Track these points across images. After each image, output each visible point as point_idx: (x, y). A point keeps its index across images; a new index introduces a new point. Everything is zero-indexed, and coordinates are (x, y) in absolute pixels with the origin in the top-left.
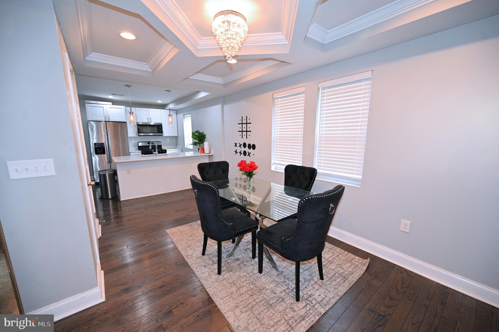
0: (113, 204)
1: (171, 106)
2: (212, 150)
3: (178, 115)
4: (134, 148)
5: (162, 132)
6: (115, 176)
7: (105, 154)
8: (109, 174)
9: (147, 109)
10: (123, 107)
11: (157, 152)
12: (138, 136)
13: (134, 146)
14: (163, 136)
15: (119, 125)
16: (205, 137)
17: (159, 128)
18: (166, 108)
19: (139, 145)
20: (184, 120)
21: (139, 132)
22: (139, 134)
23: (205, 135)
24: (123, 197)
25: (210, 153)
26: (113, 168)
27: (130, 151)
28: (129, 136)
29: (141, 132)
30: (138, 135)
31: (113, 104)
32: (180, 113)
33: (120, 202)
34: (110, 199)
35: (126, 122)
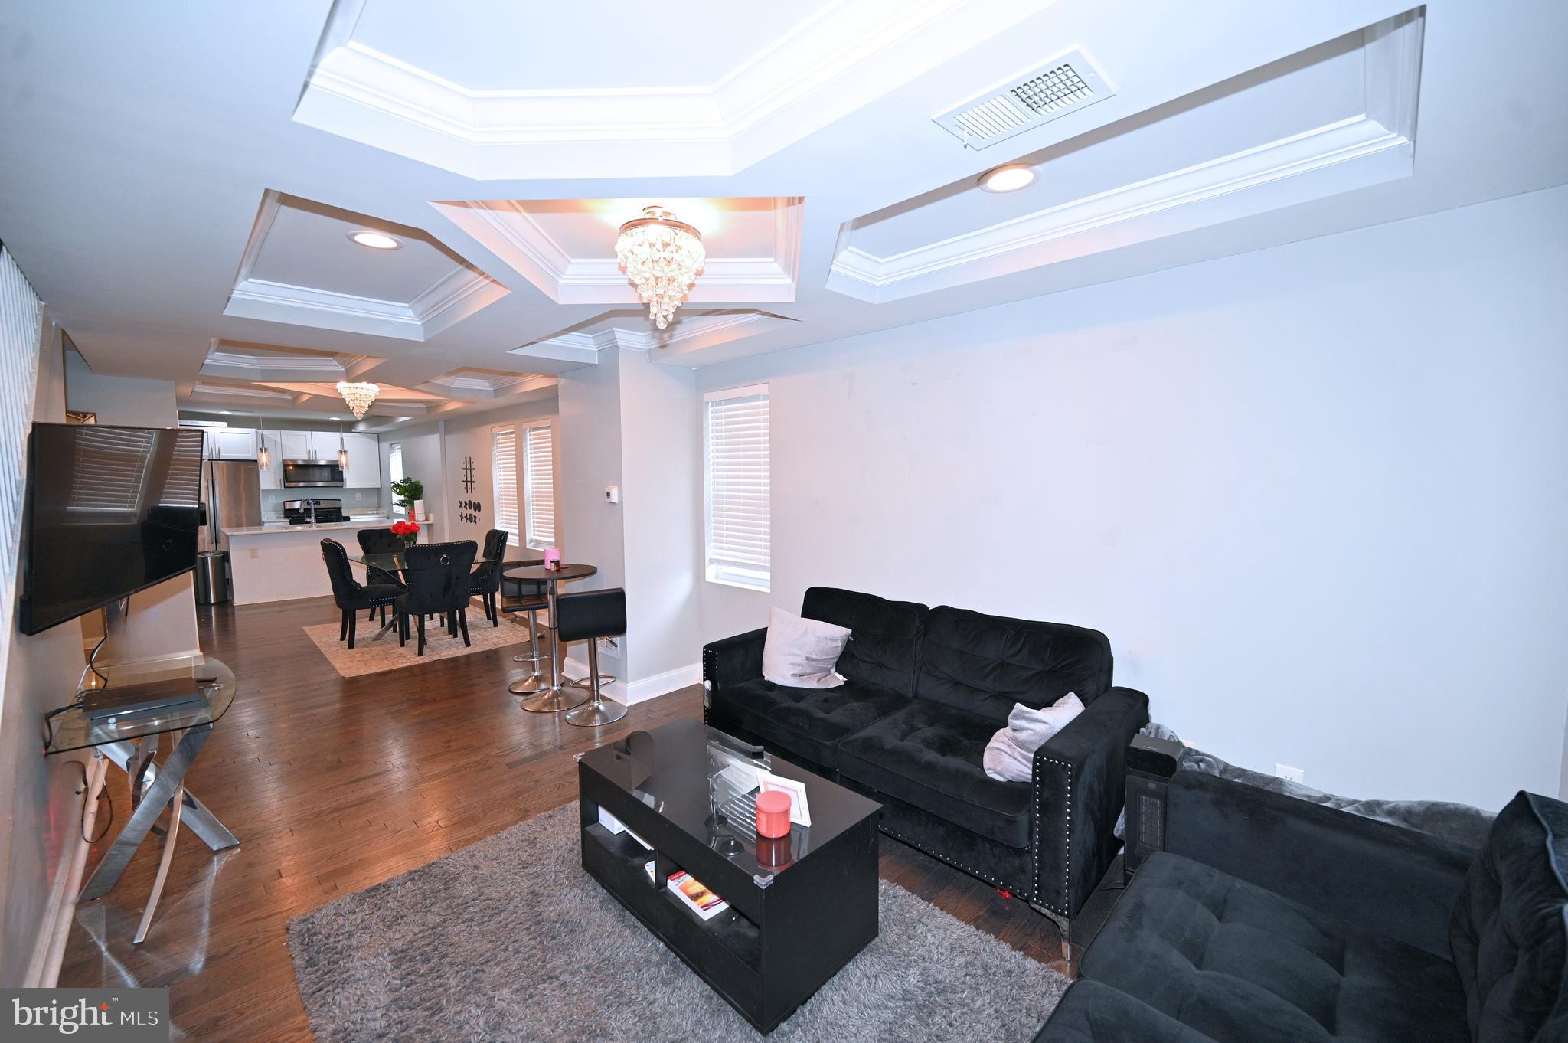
0: (217, 615)
1: (361, 427)
2: (431, 515)
3: (382, 444)
4: (273, 515)
5: (342, 480)
6: (226, 563)
7: (206, 524)
8: (213, 559)
9: (308, 433)
10: (252, 431)
11: (313, 520)
12: (283, 488)
13: (276, 510)
14: (344, 487)
15: (243, 467)
16: (422, 491)
17: (334, 472)
18: (353, 430)
19: (287, 508)
20: (391, 455)
21: (287, 478)
22: (287, 485)
23: (421, 487)
24: (239, 599)
25: (427, 520)
26: (222, 548)
27: (263, 519)
28: (263, 487)
29: (292, 480)
30: (285, 487)
31: (229, 426)
32: (385, 441)
33: (234, 607)
34: (213, 604)
35: (256, 461)
